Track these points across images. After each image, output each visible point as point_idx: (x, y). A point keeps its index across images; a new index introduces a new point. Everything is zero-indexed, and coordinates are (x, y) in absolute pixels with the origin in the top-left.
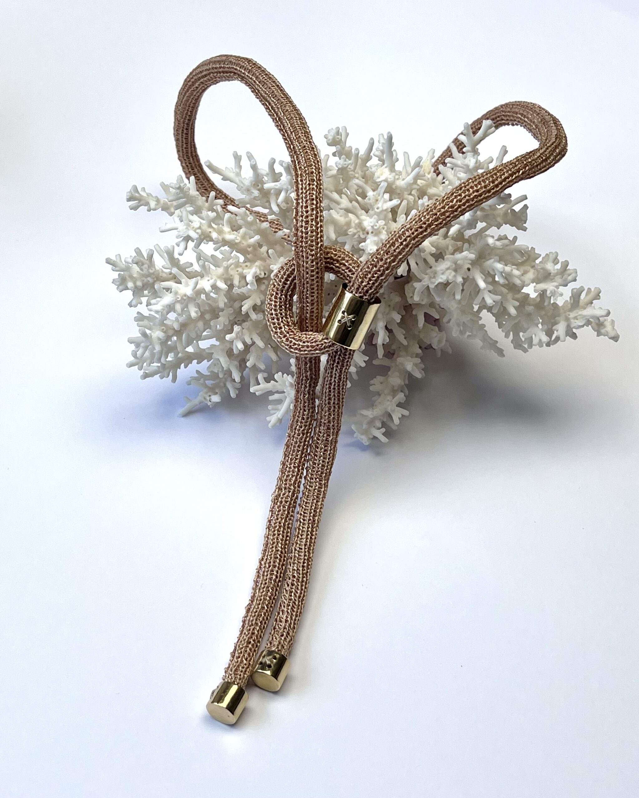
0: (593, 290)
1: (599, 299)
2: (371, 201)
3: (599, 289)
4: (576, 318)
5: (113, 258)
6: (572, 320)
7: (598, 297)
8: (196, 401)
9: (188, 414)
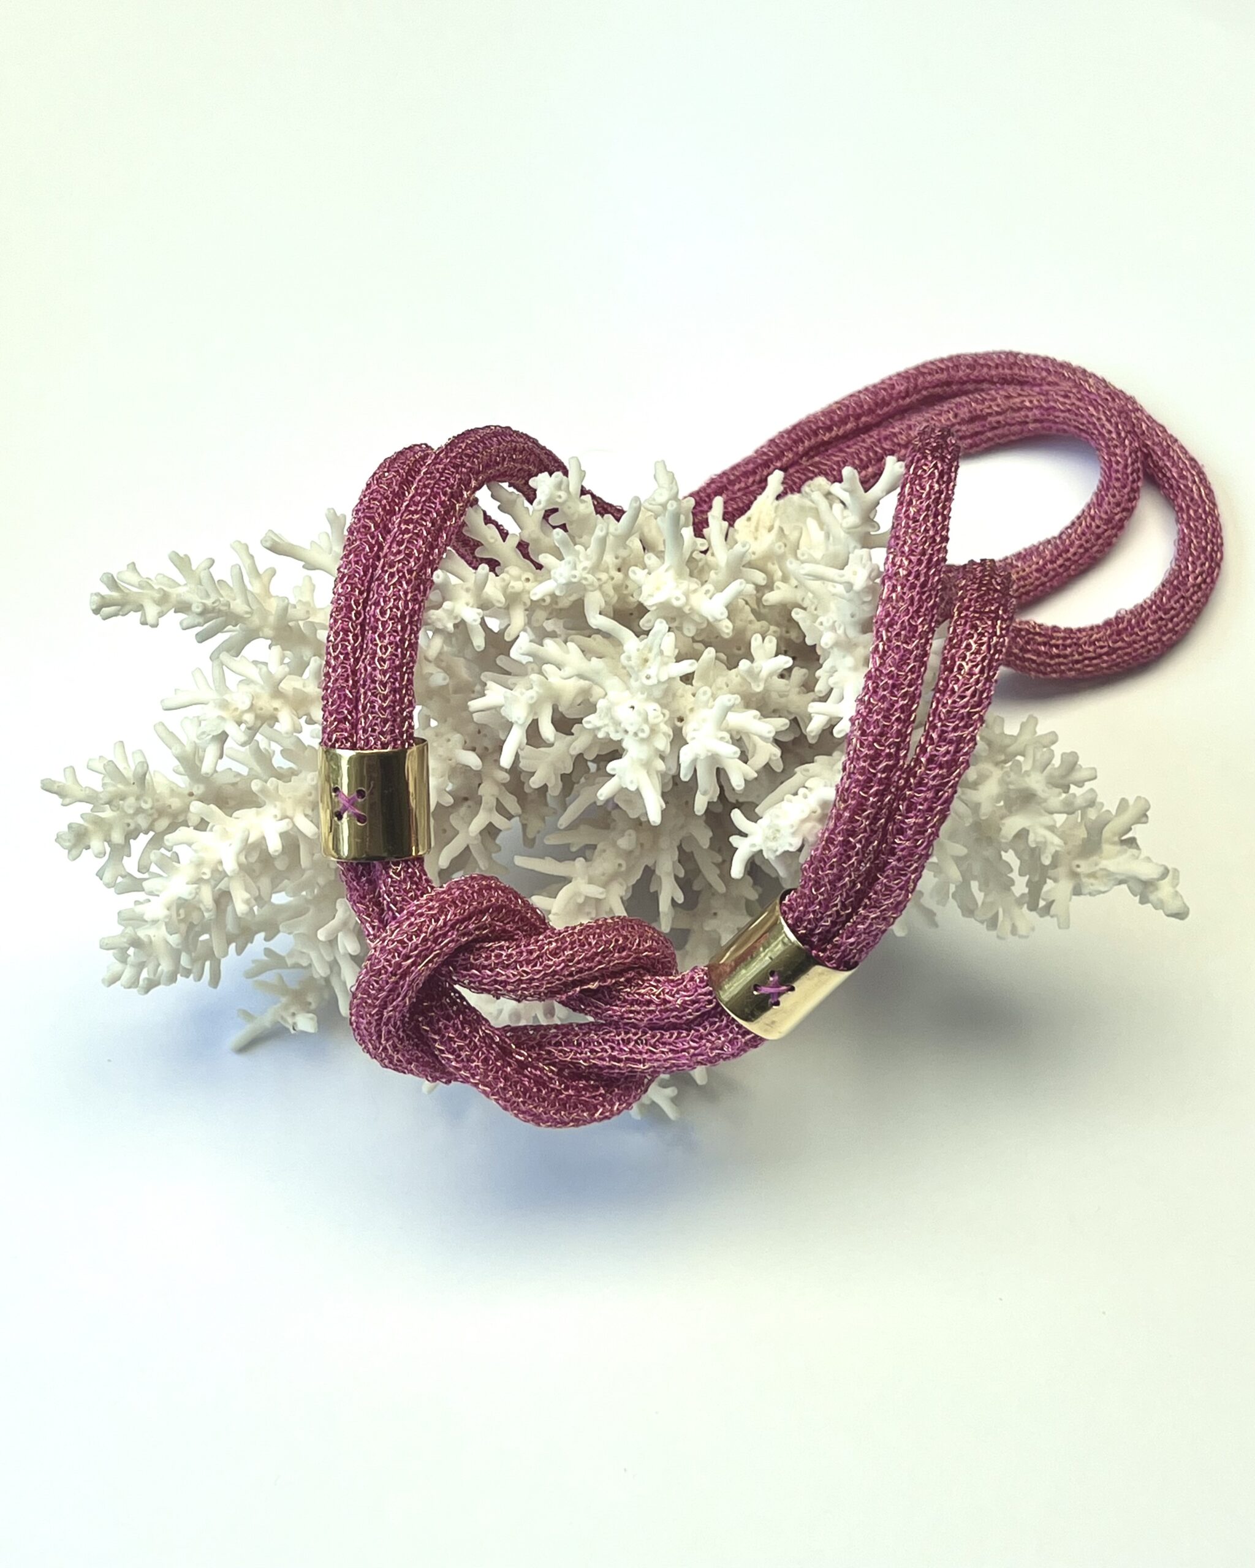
0: (1131, 802)
1: (1145, 823)
2: (633, 663)
3: (1147, 801)
4: (1093, 875)
5: (59, 777)
6: (1085, 880)
7: (1144, 819)
8: (266, 1020)
9: (247, 1047)
